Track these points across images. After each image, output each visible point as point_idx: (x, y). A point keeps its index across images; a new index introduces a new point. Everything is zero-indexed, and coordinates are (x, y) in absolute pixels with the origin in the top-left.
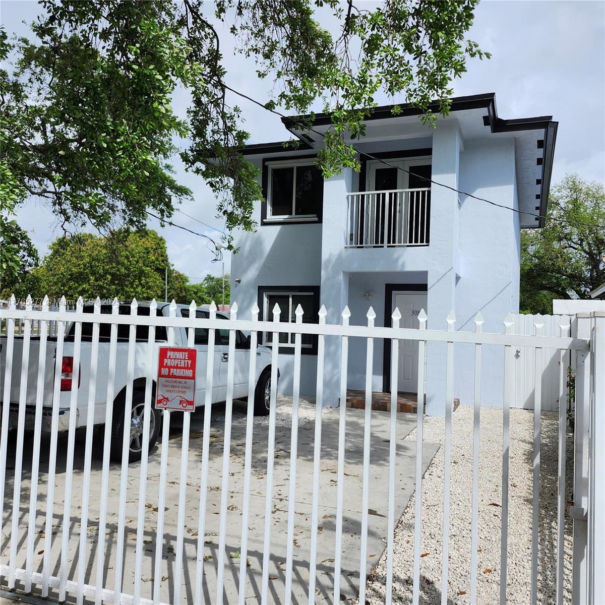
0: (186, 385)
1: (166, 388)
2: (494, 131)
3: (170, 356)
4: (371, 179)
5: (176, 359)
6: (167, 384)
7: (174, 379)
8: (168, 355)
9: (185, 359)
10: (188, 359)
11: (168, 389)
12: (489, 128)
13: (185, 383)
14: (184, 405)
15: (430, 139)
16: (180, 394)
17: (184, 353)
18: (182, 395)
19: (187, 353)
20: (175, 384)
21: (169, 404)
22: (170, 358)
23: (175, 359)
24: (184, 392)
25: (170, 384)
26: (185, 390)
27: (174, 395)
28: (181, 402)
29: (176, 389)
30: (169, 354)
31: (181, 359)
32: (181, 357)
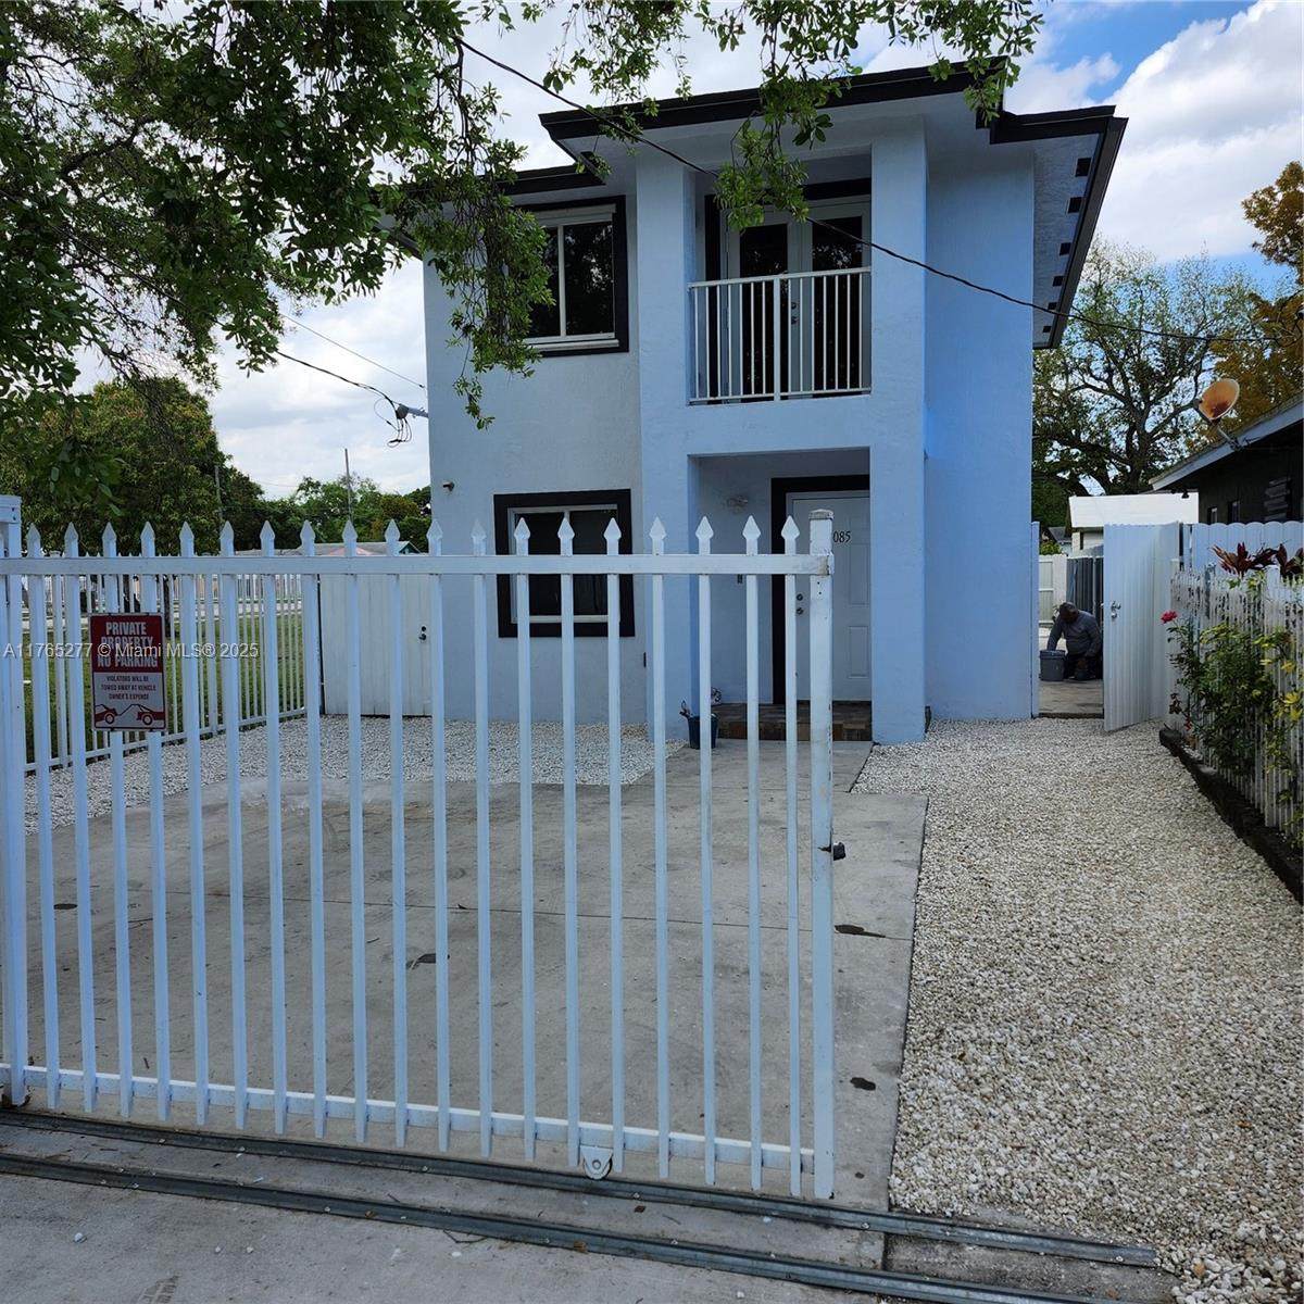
0: (146, 684)
1: (111, 692)
2: (995, 139)
3: (111, 631)
4: (731, 253)
5: (124, 635)
6: (111, 683)
7: (124, 674)
8: (108, 629)
9: (140, 636)
10: (147, 635)
11: (115, 692)
12: (985, 133)
13: (146, 679)
14: (148, 720)
15: (865, 160)
16: (137, 701)
17: (138, 624)
18: (141, 702)
19: (143, 624)
20: (126, 683)
21: (118, 721)
22: (111, 634)
23: (121, 636)
24: (145, 697)
25: (118, 683)
26: (146, 692)
27: (126, 702)
28: (140, 716)
29: (130, 692)
30: (109, 626)
31: (133, 635)
32: (132, 632)
